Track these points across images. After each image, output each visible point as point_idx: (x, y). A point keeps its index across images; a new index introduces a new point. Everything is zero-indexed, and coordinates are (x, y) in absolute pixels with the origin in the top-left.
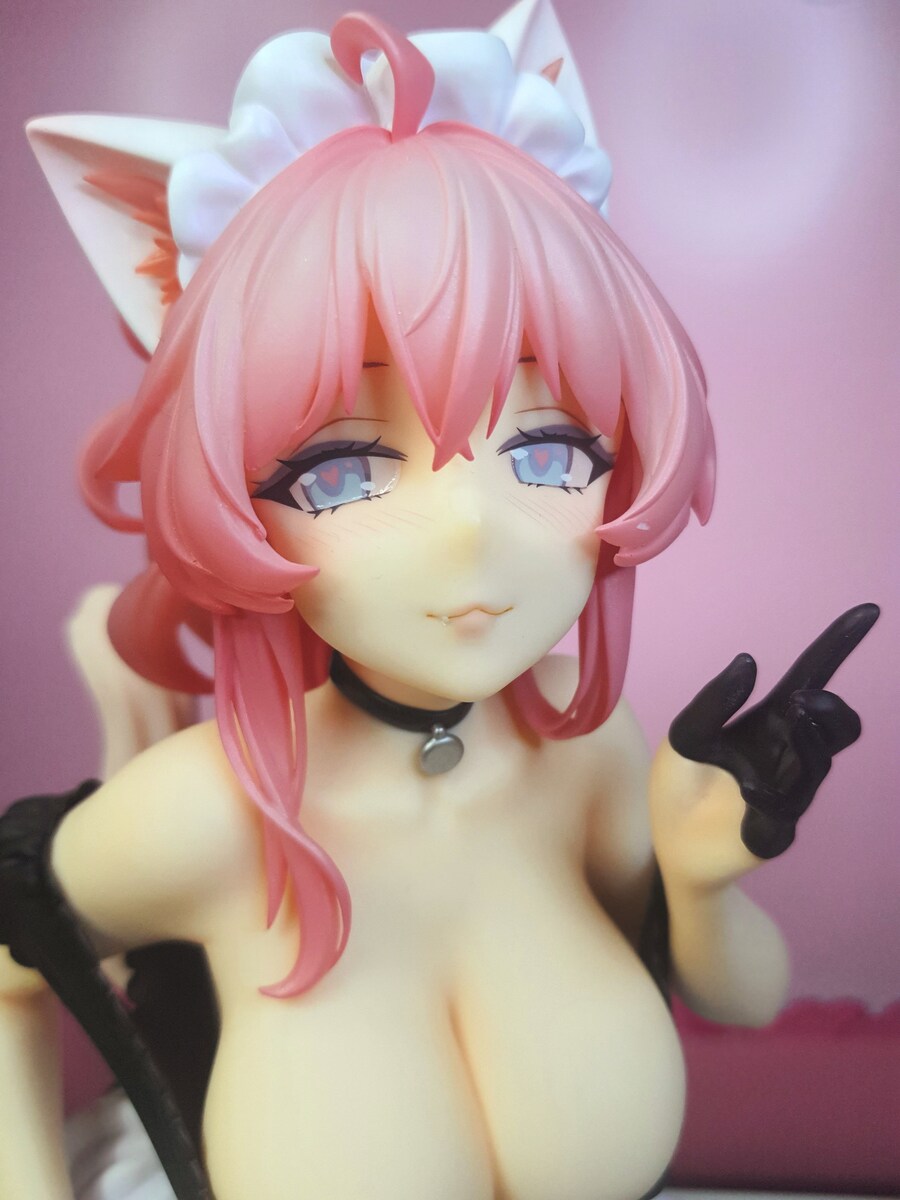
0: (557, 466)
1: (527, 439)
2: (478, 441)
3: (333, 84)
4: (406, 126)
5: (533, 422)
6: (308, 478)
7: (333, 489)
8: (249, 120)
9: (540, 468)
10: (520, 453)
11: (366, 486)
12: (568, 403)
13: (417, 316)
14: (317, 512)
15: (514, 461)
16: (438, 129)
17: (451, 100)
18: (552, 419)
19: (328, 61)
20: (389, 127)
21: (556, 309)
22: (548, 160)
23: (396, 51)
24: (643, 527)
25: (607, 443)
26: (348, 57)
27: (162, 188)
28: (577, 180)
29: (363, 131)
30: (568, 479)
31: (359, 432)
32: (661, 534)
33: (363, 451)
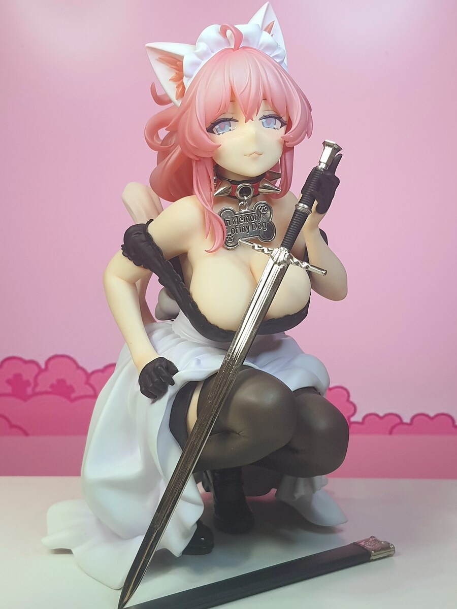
0: (272, 124)
1: (265, 117)
2: (254, 117)
3: (220, 38)
4: (237, 48)
5: (267, 113)
6: (217, 127)
7: (222, 129)
8: (202, 47)
9: (269, 124)
10: (264, 120)
11: (230, 128)
12: (275, 109)
13: (242, 91)
14: (219, 134)
15: (262, 122)
16: (244, 48)
17: (247, 40)
18: (271, 113)
19: (219, 33)
20: (233, 47)
21: (270, 88)
22: (268, 53)
23: (233, 30)
24: (291, 136)
25: (285, 119)
26: (223, 32)
27: (182, 62)
28: (276, 56)
29: (228, 49)
30: (275, 126)
31: (229, 116)
32: (298, 139)
33: (230, 120)
